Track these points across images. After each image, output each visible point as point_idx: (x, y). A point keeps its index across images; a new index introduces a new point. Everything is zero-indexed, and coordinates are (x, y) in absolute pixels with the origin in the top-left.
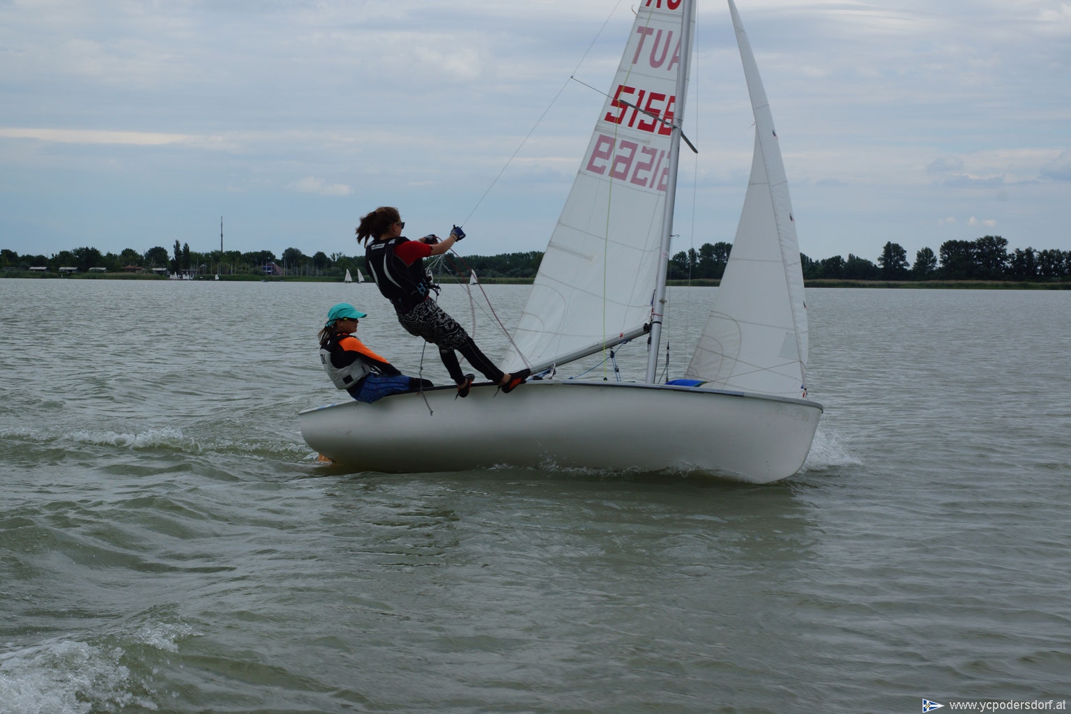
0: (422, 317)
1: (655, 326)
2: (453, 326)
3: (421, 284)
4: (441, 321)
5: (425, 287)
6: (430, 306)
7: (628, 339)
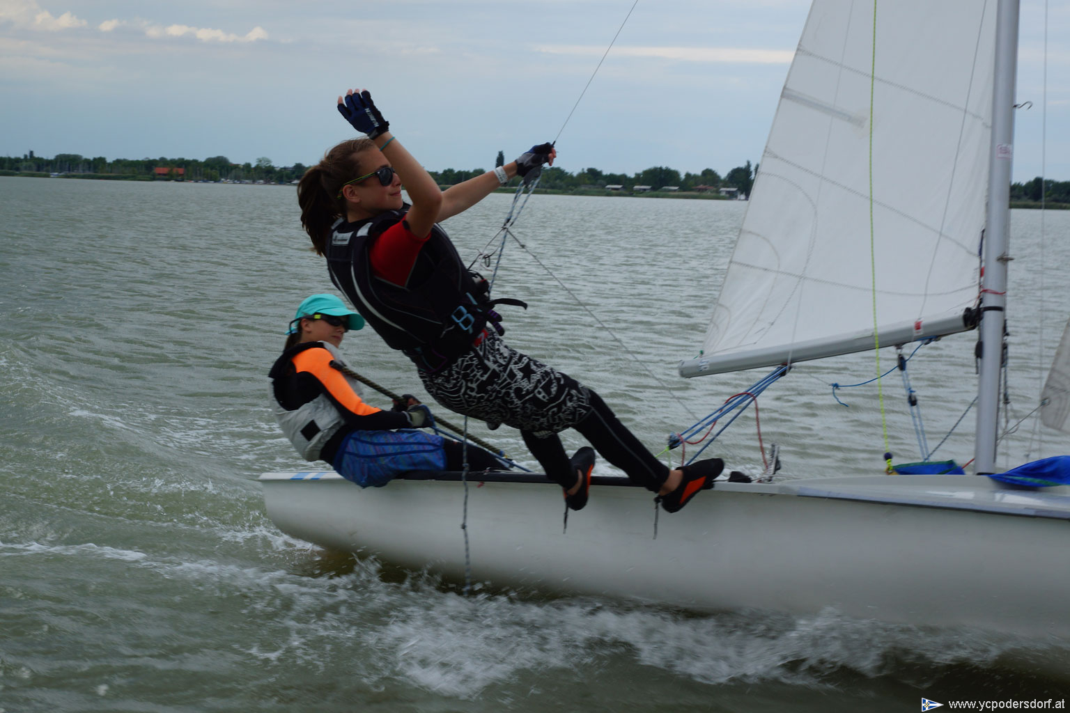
0: (474, 386)
1: (990, 318)
2: (554, 389)
3: (462, 308)
4: (526, 385)
5: (474, 314)
6: (491, 358)
7: (932, 335)
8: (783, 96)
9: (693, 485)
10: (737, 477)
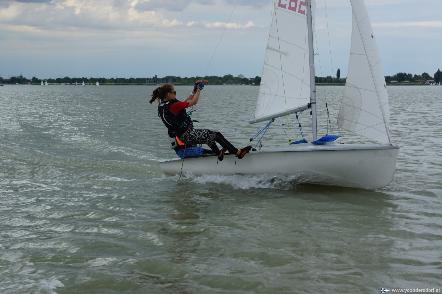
3: (184, 122)
5: (187, 123)
6: (191, 132)
7: (302, 110)
8: (267, 48)
9: (243, 153)
10: (254, 150)
